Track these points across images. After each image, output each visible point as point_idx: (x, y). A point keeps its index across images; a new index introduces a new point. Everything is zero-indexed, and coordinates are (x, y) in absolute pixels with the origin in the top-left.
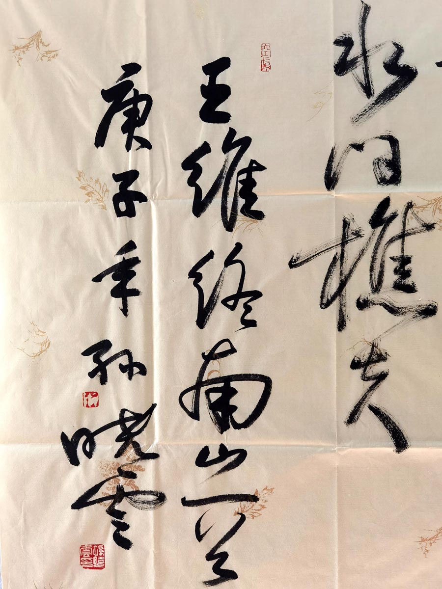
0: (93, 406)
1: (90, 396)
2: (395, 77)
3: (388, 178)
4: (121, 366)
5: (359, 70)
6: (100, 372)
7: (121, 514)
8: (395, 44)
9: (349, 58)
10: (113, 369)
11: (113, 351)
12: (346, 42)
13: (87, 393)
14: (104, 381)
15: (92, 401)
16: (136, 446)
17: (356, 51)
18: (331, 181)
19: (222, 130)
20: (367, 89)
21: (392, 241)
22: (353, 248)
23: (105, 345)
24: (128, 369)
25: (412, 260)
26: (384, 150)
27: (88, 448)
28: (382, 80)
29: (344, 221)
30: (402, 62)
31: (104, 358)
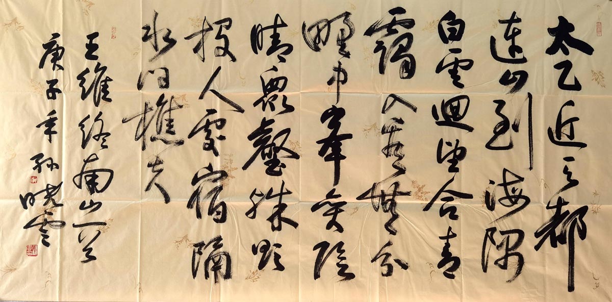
0: (34, 183)
1: (33, 178)
2: (167, 43)
3: (164, 86)
4: (47, 165)
5: (153, 40)
6: (38, 168)
7: (45, 231)
8: (168, 29)
9: (148, 35)
10: (44, 166)
11: (44, 158)
12: (147, 28)
13: (32, 177)
14: (40, 171)
15: (34, 180)
16: (53, 200)
17: (151, 32)
18: (140, 86)
19: (95, 63)
20: (156, 48)
21: (165, 112)
22: (149, 115)
23: (41, 155)
24: (50, 166)
25: (174, 120)
26: (162, 73)
27: (31, 202)
28: (162, 44)
29: (146, 103)
30: (170, 37)
31: (40, 161)
